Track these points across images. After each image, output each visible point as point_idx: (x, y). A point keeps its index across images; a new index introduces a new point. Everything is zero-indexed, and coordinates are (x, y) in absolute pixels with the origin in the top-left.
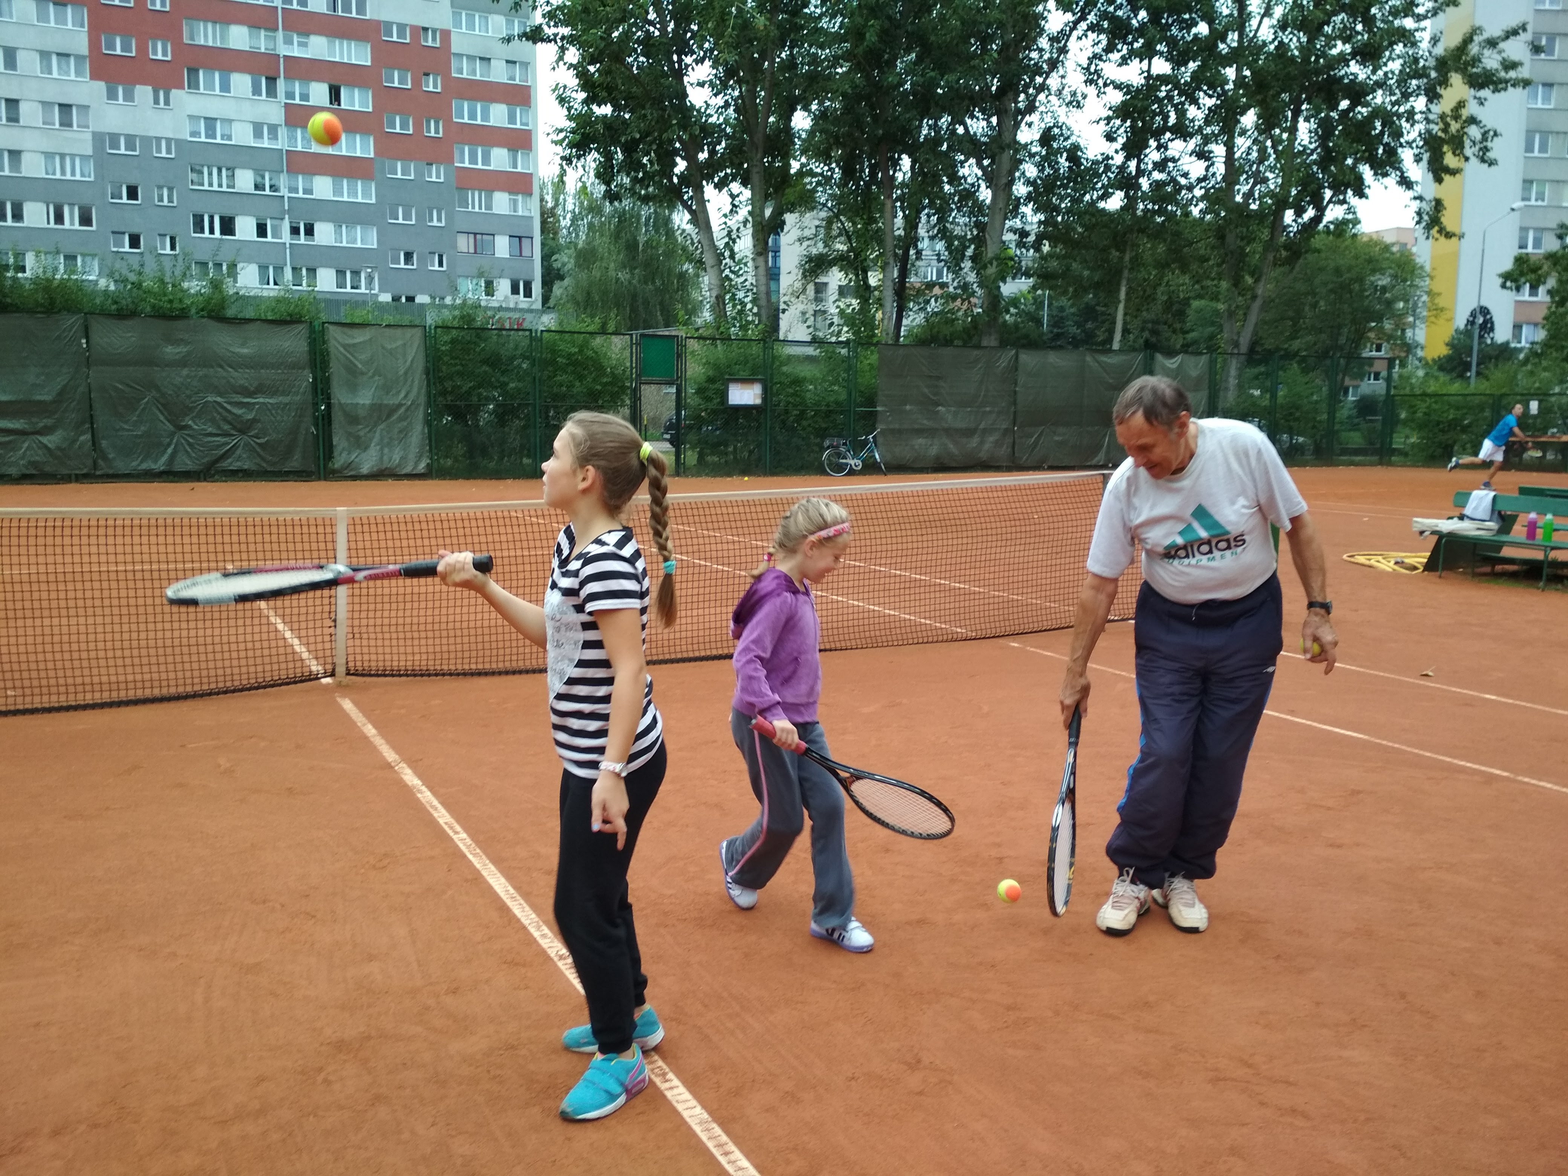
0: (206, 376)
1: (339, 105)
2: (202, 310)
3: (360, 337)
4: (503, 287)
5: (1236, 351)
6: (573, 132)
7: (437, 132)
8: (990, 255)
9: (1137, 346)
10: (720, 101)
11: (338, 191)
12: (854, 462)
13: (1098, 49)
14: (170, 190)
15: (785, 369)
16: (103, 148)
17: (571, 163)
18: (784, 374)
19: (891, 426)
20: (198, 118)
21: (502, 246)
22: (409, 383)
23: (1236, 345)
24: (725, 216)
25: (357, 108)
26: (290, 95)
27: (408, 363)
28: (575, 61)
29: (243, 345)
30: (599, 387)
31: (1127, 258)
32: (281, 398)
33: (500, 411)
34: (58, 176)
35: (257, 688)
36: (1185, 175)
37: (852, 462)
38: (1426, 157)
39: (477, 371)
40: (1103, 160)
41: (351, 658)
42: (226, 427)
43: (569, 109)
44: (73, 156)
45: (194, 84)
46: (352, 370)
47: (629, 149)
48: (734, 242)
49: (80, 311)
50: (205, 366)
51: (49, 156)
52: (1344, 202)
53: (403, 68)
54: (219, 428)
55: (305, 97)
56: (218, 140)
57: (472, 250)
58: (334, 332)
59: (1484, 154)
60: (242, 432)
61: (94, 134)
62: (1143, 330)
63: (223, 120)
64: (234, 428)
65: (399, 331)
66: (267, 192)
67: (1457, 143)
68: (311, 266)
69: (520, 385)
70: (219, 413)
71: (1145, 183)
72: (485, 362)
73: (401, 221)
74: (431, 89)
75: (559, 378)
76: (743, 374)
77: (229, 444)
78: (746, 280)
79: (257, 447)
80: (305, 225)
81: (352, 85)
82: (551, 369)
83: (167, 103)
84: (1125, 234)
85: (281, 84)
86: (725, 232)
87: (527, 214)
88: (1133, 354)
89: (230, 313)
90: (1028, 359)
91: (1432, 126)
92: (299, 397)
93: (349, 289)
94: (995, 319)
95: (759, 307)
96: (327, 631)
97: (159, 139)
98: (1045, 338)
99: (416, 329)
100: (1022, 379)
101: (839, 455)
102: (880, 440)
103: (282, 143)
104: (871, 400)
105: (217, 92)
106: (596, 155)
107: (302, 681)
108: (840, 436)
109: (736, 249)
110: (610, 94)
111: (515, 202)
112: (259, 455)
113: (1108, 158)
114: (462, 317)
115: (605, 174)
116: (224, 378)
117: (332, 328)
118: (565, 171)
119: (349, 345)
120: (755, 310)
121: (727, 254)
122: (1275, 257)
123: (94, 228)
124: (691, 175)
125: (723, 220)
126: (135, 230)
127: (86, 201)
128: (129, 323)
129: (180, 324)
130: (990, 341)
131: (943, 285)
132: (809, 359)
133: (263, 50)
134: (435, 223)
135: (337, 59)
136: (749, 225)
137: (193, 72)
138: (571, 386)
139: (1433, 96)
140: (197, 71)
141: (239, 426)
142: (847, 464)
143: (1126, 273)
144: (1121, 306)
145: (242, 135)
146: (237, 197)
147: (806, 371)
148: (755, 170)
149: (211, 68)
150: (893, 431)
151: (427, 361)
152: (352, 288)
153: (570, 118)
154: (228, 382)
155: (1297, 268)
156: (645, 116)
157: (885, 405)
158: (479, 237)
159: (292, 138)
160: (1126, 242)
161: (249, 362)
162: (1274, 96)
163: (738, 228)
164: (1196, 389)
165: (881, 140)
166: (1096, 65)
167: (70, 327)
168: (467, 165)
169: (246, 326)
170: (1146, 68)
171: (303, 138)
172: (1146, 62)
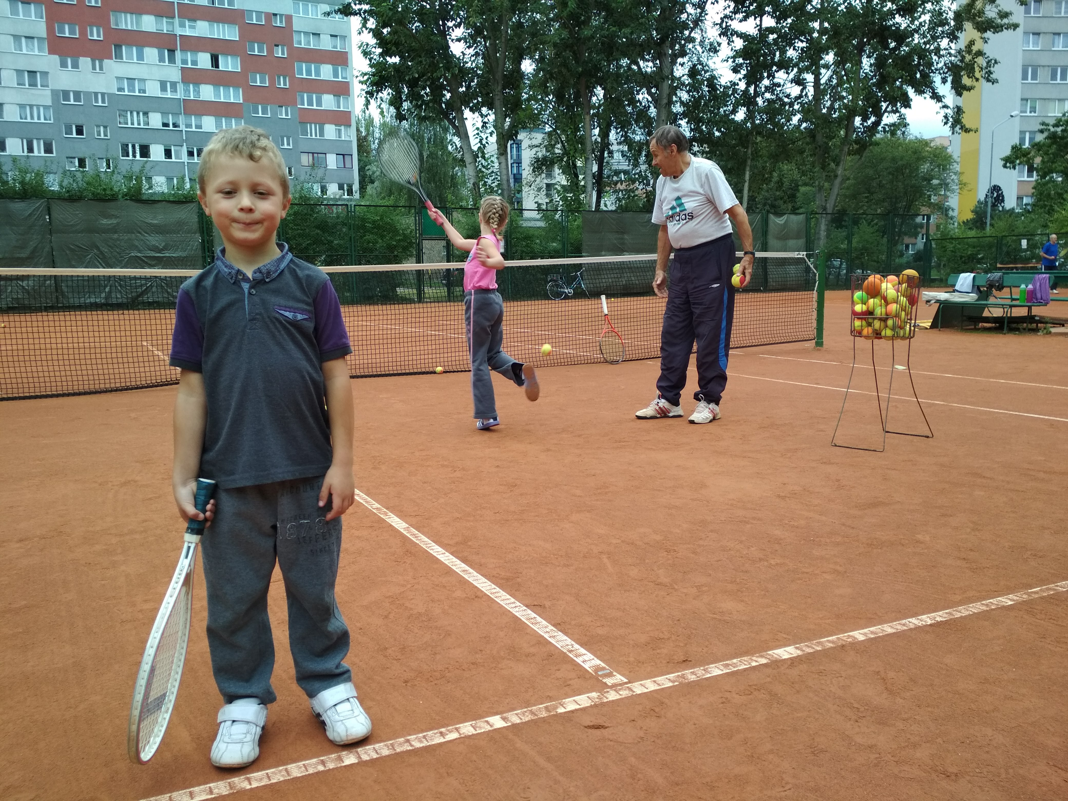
0: (130, 239)
1: (218, 67)
2: (126, 195)
4: (333, 187)
5: (824, 212)
6: (374, 75)
7: (285, 84)
10: (472, 51)
11: (218, 125)
12: (569, 291)
13: (727, 12)
14: (105, 127)
15: (519, 229)
16: (58, 100)
17: (373, 96)
18: (519, 232)
20: (122, 79)
21: (332, 161)
23: (825, 209)
24: (478, 129)
25: (230, 69)
26: (184, 62)
28: (374, 27)
29: (154, 218)
30: (394, 243)
31: (750, 151)
32: (180, 254)
33: (328, 260)
34: (29, 120)
36: (788, 96)
37: (566, 290)
38: (950, 79)
39: (312, 233)
40: (732, 86)
43: (370, 60)
44: (38, 106)
45: (119, 56)
47: (413, 84)
48: (484, 146)
49: (44, 198)
50: (129, 233)
51: (22, 106)
52: (896, 111)
53: (261, 43)
55: (194, 62)
56: (137, 94)
57: (311, 164)
59: (989, 76)
61: (52, 90)
62: (765, 205)
63: (140, 80)
66: (171, 127)
67: (970, 69)
70: (139, 264)
71: (760, 101)
72: (317, 227)
74: (280, 55)
75: (367, 237)
77: (147, 284)
78: (493, 172)
79: (165, 286)
80: (197, 149)
81: (226, 54)
82: (361, 231)
83: (101, 69)
84: (747, 136)
85: (178, 54)
86: (478, 140)
87: (348, 139)
88: (755, 215)
89: (144, 197)
91: (953, 58)
92: (193, 252)
95: (502, 190)
97: (96, 94)
101: (557, 286)
102: (584, 275)
103: (180, 94)
104: (578, 249)
105: (135, 61)
106: (390, 91)
108: (558, 274)
109: (486, 152)
110: (398, 49)
111: (340, 131)
112: (167, 292)
113: (735, 84)
114: (301, 197)
115: (396, 102)
116: (142, 240)
118: (369, 101)
121: (480, 155)
122: (849, 149)
123: (54, 155)
124: (454, 102)
125: (476, 132)
126: (81, 156)
127: (48, 137)
128: (77, 204)
129: (112, 204)
133: (165, 32)
134: (286, 147)
135: (216, 37)
136: (495, 136)
137: (118, 47)
138: (375, 242)
139: (953, 37)
140: (121, 46)
142: (563, 292)
143: (749, 162)
144: (746, 185)
145: (153, 90)
146: (151, 132)
147: (534, 230)
148: (497, 98)
149: (130, 44)
150: (593, 269)
153: (371, 66)
154: (145, 243)
155: (864, 155)
156: (421, 62)
157: (587, 251)
158: (315, 155)
159: (187, 91)
160: (748, 141)
161: (159, 230)
162: (844, 40)
163: (487, 138)
164: (797, 237)
165: (580, 75)
166: (726, 23)
167: (38, 208)
168: (306, 106)
169: (156, 205)
170: (759, 23)
171: (194, 91)
172: (758, 19)
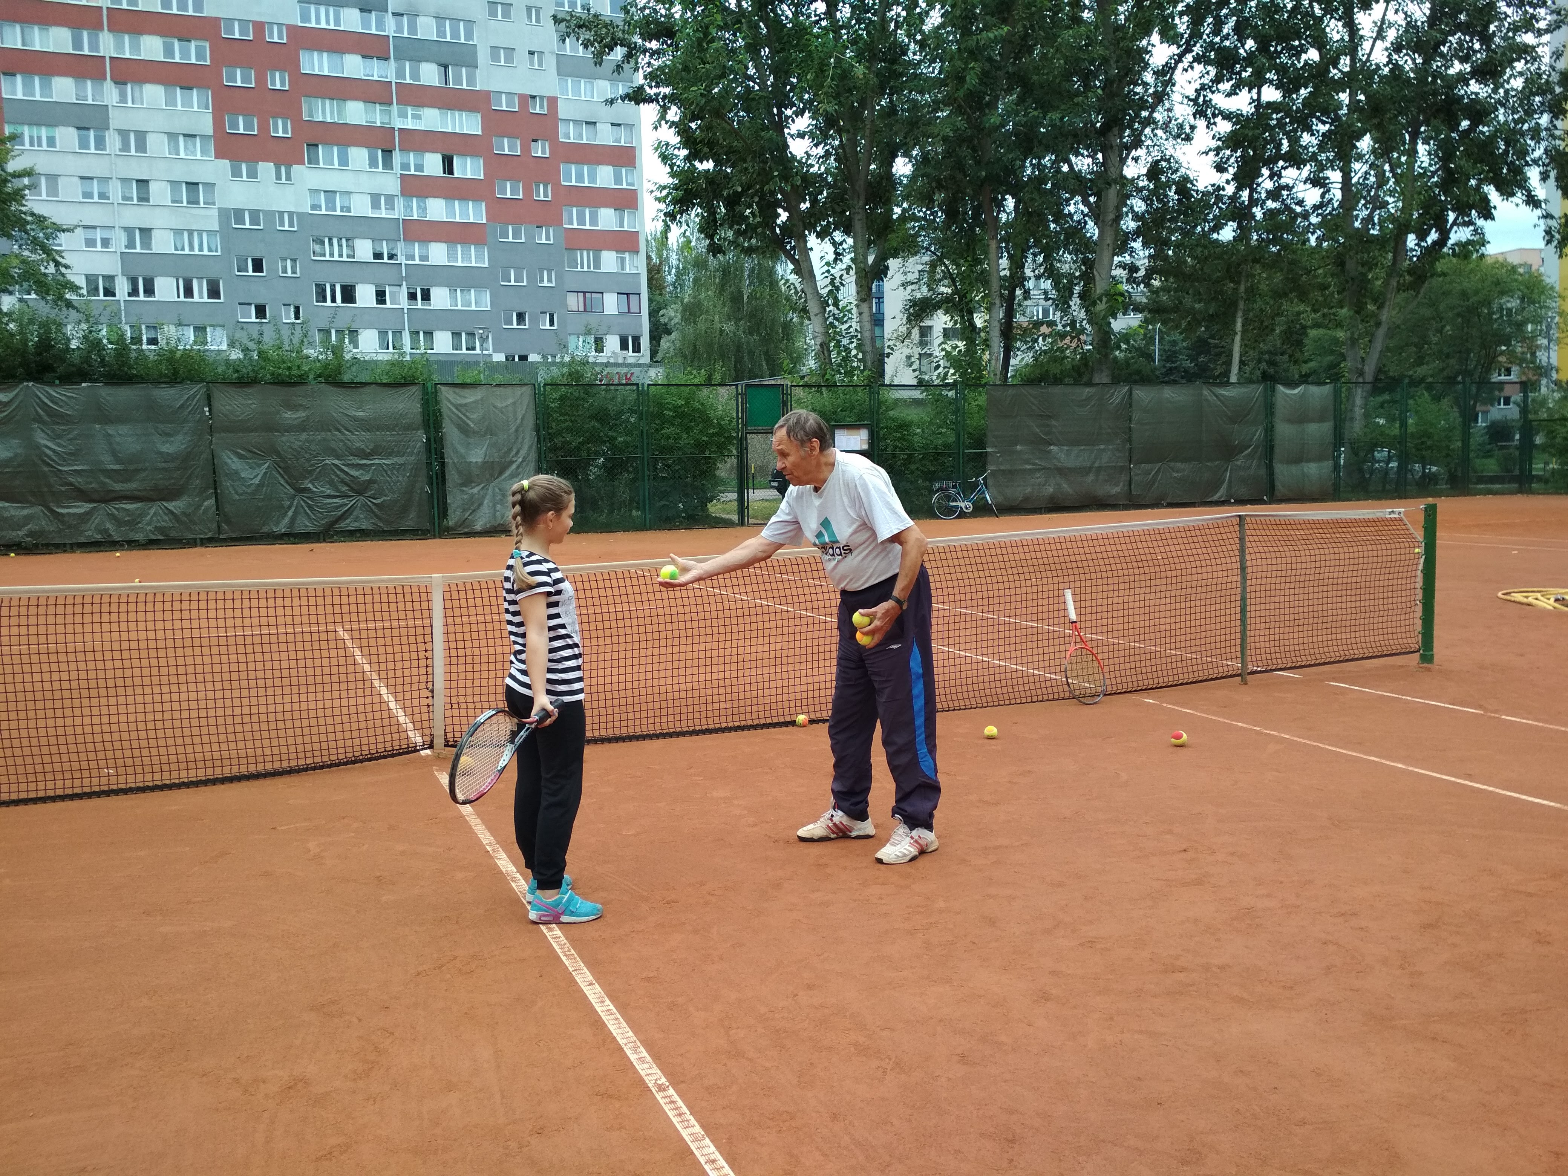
0: (324, 440)
1: (452, 174)
2: (320, 376)
3: (471, 397)
4: (612, 343)
5: (1361, 380)
6: (676, 188)
7: (546, 196)
8: (1099, 291)
9: (1255, 378)
10: (820, 151)
11: (452, 256)
12: (966, 505)
13: (1206, 80)
14: (294, 261)
15: (891, 413)
16: (229, 223)
17: (675, 219)
18: (890, 418)
19: (1002, 468)
20: (317, 191)
21: (611, 304)
22: (520, 440)
23: (1361, 373)
24: (828, 264)
25: (469, 176)
26: (405, 166)
27: (519, 421)
28: (677, 119)
29: (358, 408)
30: (706, 439)
31: (1242, 288)
32: (396, 459)
33: (609, 465)
34: (187, 251)
35: (353, 762)
36: (1300, 203)
37: (962, 505)
39: (586, 426)
40: (1214, 191)
41: (450, 728)
42: (345, 489)
43: (672, 166)
44: (200, 232)
45: (313, 159)
46: (464, 429)
47: (732, 202)
48: (838, 289)
49: (202, 380)
50: (323, 430)
51: (178, 232)
52: (1470, 223)
53: (512, 136)
54: (337, 490)
55: (419, 167)
56: (338, 213)
57: (582, 309)
58: (446, 393)
60: (359, 493)
61: (220, 210)
62: (1259, 361)
63: (343, 193)
64: (352, 489)
65: (509, 390)
66: (386, 260)
68: (428, 329)
69: (629, 439)
70: (337, 476)
71: (1258, 213)
72: (594, 417)
73: (513, 283)
74: (540, 155)
75: (666, 430)
76: (849, 420)
77: (347, 505)
78: (851, 327)
79: (373, 507)
80: (422, 290)
81: (463, 154)
82: (657, 422)
83: (289, 178)
84: (1239, 265)
85: (397, 156)
86: (828, 280)
87: (634, 271)
88: (1254, 386)
89: (346, 378)
90: (1142, 394)
91: (1558, 142)
92: (414, 457)
93: (464, 351)
94: (1106, 356)
95: (864, 353)
96: (424, 702)
97: (281, 213)
98: (1158, 373)
99: (525, 388)
100: (1136, 416)
101: (949, 498)
102: (990, 482)
103: (399, 213)
104: (980, 441)
105: (336, 166)
106: (699, 210)
107: (400, 754)
108: (949, 479)
109: (840, 297)
110: (711, 150)
111: (623, 260)
112: (376, 516)
113: (1220, 188)
114: (570, 374)
115: (708, 228)
116: (342, 441)
117: (443, 388)
118: (669, 226)
119: (461, 405)
120: (860, 356)
121: (831, 301)
122: (1398, 282)
123: (222, 300)
124: (793, 225)
125: (826, 268)
126: (261, 301)
127: (213, 275)
128: (249, 390)
129: (299, 390)
130: (1102, 378)
131: (1051, 324)
132: (916, 402)
133: (379, 124)
134: (546, 284)
135: (449, 130)
136: (852, 272)
137: (313, 147)
138: (678, 438)
139: (1558, 112)
140: (316, 146)
141: (355, 487)
142: (957, 507)
143: (1241, 305)
144: (1238, 338)
145: (361, 207)
146: (358, 266)
147: (913, 415)
148: (857, 217)
149: (329, 143)
150: (1003, 472)
151: (537, 419)
152: (468, 349)
153: (673, 175)
154: (345, 444)
155: (1422, 291)
156: (746, 169)
157: (995, 447)
158: (588, 295)
159: (408, 208)
160: (1240, 273)
161: (365, 425)
162: (1390, 119)
163: (842, 276)
164: (1321, 419)
165: (983, 181)
166: (1205, 96)
167: (194, 395)
168: (575, 226)
169: (362, 390)
170: (1255, 97)
171: (419, 207)
172: (1255, 91)
